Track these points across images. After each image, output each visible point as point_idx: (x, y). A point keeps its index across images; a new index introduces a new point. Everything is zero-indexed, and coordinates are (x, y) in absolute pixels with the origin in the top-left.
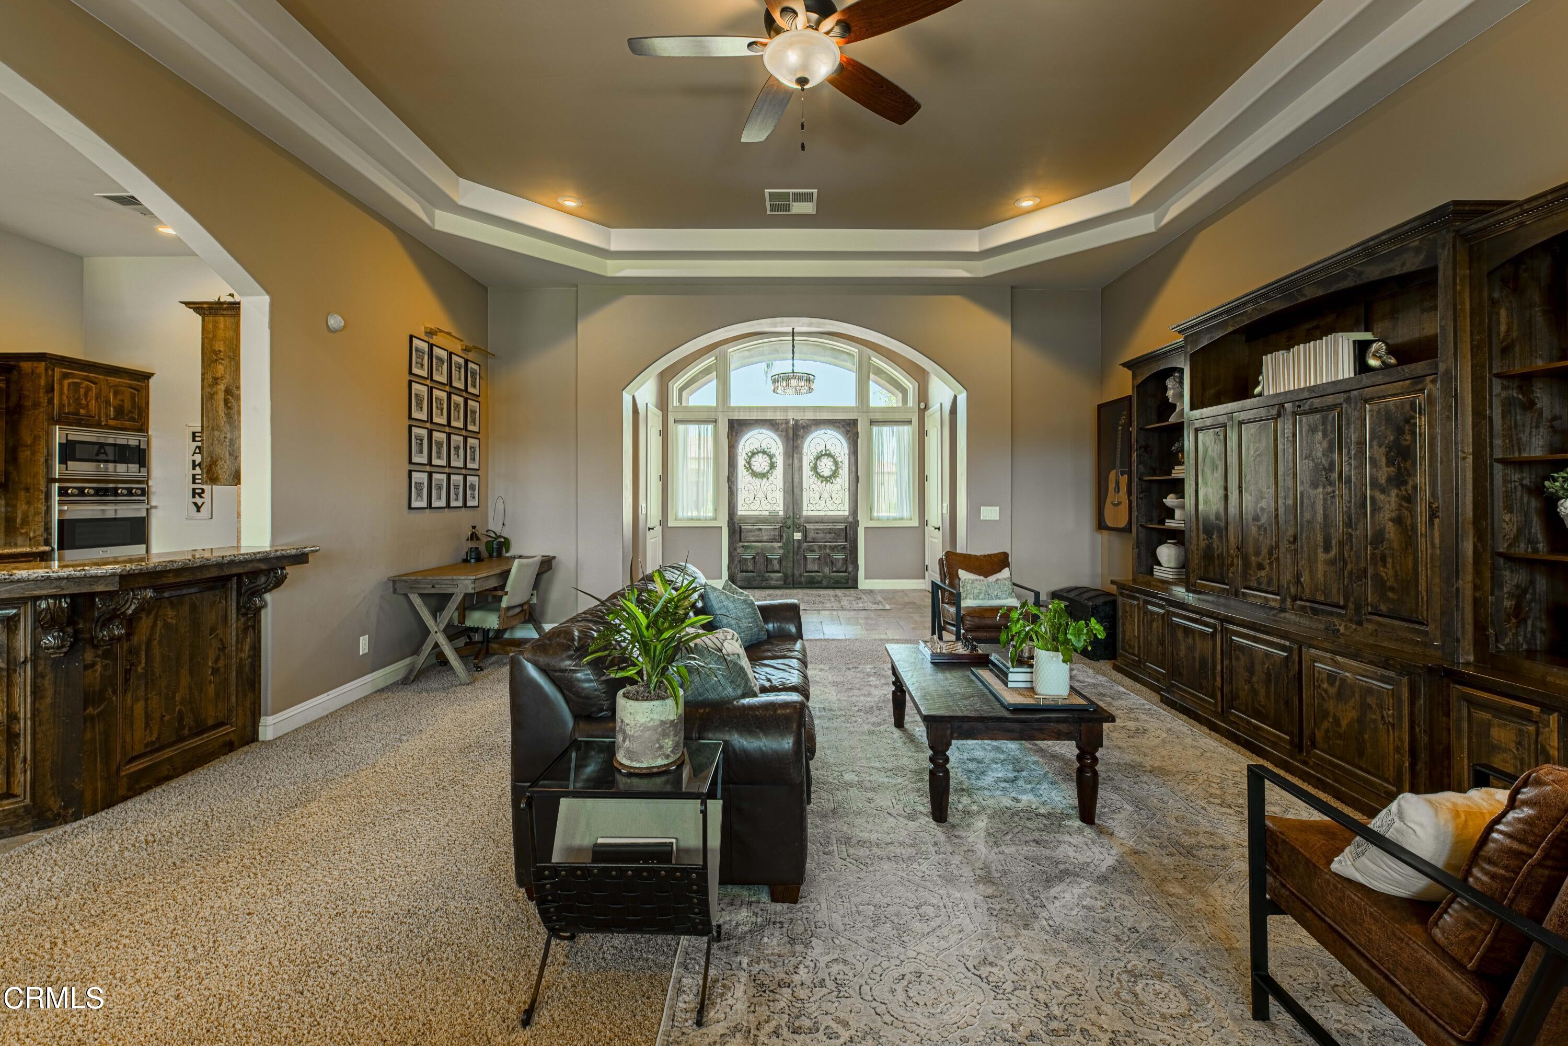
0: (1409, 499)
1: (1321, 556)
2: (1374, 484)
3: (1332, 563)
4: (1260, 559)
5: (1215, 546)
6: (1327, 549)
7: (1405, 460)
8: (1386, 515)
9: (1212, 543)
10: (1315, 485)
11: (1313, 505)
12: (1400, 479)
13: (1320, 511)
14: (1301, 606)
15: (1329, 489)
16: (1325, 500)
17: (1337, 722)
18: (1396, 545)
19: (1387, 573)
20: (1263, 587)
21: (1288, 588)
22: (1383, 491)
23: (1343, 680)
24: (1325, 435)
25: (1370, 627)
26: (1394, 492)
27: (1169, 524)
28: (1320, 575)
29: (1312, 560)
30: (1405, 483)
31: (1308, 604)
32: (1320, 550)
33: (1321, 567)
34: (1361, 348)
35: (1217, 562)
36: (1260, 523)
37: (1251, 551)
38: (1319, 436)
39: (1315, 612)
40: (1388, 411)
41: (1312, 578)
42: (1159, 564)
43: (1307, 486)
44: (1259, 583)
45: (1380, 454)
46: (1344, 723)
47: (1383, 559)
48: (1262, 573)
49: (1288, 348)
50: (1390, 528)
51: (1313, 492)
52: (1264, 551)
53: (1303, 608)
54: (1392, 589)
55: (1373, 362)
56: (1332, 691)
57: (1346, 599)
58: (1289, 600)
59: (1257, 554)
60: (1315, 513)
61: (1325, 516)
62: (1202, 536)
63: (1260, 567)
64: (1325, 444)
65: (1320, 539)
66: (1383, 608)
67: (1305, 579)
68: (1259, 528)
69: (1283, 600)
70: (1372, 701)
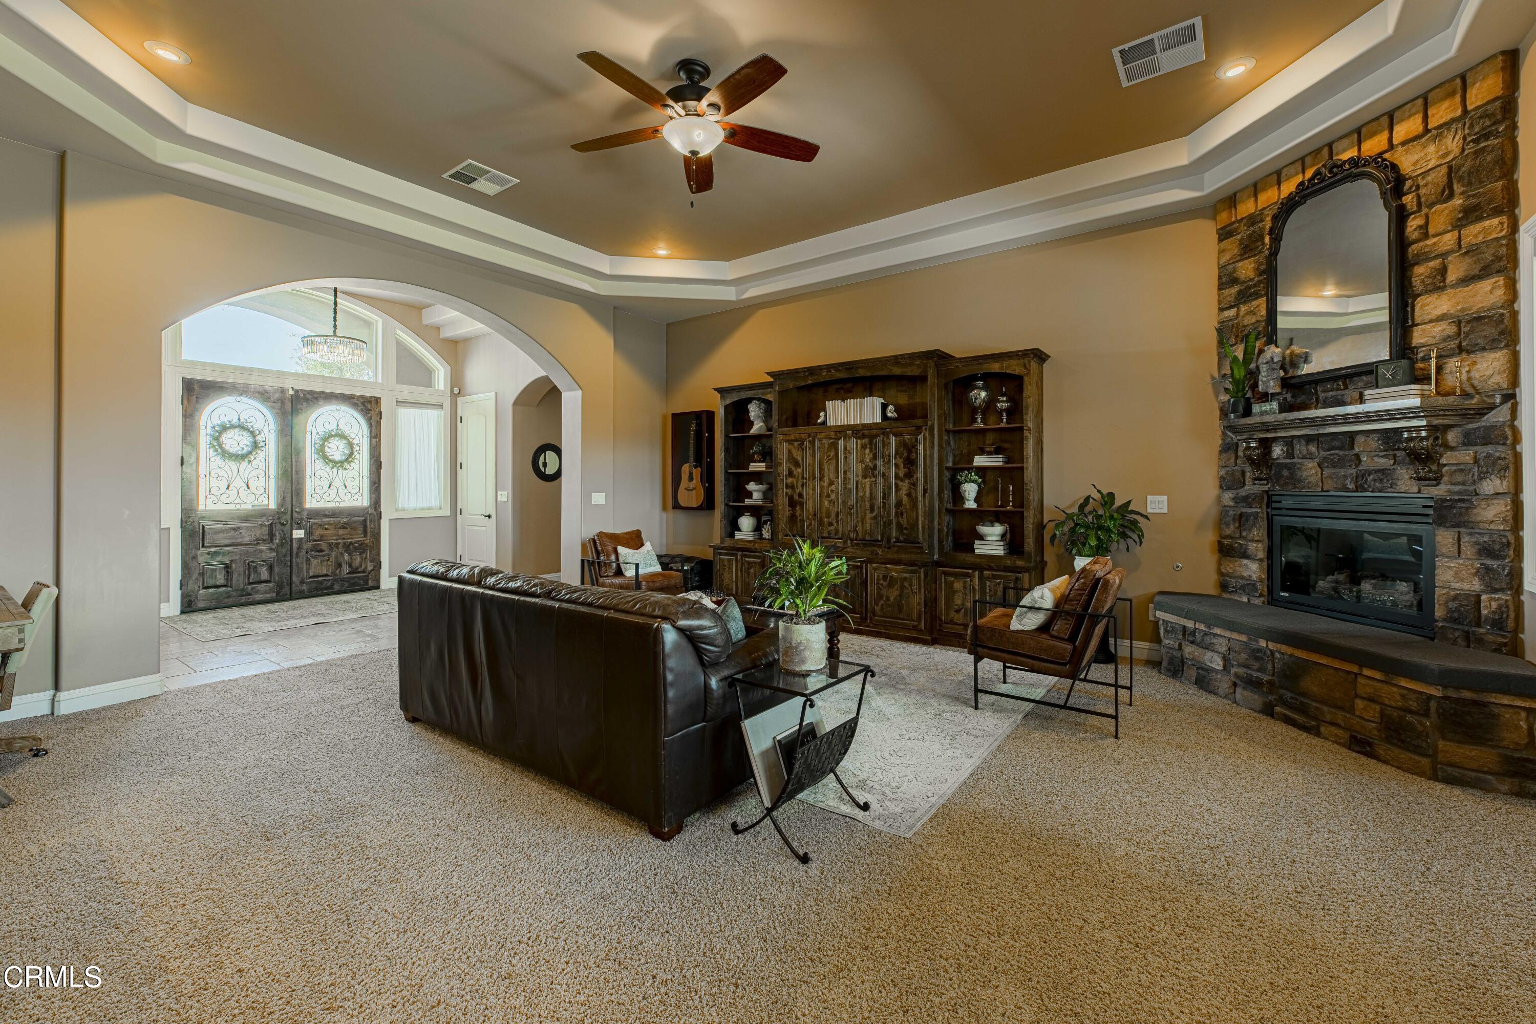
0: (914, 485)
1: (869, 515)
2: (897, 477)
3: (875, 518)
4: (830, 520)
5: (798, 514)
6: (872, 511)
7: (912, 465)
8: (903, 492)
9: (795, 513)
10: (865, 477)
11: (864, 488)
12: (909, 475)
13: (868, 491)
14: (857, 543)
15: (873, 479)
16: (871, 485)
17: (888, 599)
18: (908, 507)
19: (904, 521)
20: (832, 535)
21: (849, 534)
22: (902, 481)
23: (892, 577)
24: (871, 451)
25: (895, 549)
26: (907, 481)
27: (748, 502)
28: (868, 525)
29: (863, 518)
30: (912, 476)
31: (860, 542)
32: (868, 512)
33: (868, 521)
34: (884, 407)
35: (799, 524)
36: (830, 499)
37: (824, 515)
38: (868, 451)
39: (865, 545)
40: (904, 440)
41: (863, 527)
42: (739, 530)
43: (860, 478)
44: (829, 533)
45: (900, 462)
46: (892, 599)
47: (902, 514)
48: (832, 528)
49: (843, 400)
50: (905, 498)
51: (864, 481)
52: (833, 515)
53: (857, 545)
54: (906, 529)
55: (889, 414)
56: (885, 584)
57: (882, 537)
58: (849, 542)
59: (828, 516)
60: (865, 494)
61: (871, 493)
62: (787, 508)
63: (830, 524)
64: (871, 455)
65: (868, 506)
66: (902, 538)
67: (859, 528)
68: (830, 502)
69: (845, 542)
70: (907, 584)
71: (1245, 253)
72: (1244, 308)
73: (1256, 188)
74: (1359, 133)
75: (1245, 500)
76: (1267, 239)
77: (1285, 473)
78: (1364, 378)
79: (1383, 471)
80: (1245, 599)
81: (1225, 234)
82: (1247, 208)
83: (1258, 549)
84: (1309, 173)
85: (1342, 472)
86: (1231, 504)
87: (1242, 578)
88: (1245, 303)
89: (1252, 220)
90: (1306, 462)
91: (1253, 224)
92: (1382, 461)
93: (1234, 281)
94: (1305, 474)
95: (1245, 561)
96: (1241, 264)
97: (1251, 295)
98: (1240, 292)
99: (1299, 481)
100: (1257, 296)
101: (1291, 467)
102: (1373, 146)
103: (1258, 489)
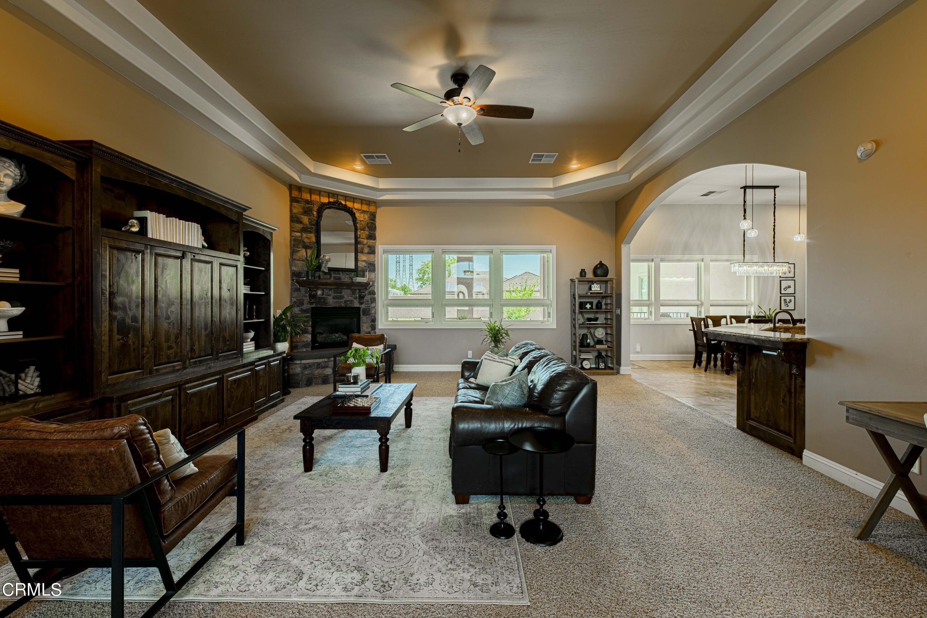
0: (233, 305)
1: (203, 333)
3: (209, 335)
4: (170, 344)
5: (131, 342)
6: (206, 330)
8: (227, 311)
9: (127, 341)
10: (201, 298)
11: (200, 308)
13: (203, 311)
14: (194, 362)
15: (207, 300)
16: (205, 305)
17: (237, 398)
19: (226, 335)
20: (171, 360)
21: (188, 355)
23: (239, 379)
25: (221, 359)
29: (199, 337)
31: (196, 360)
33: (203, 339)
35: (133, 355)
36: (170, 321)
37: (163, 339)
41: (199, 345)
46: (239, 396)
47: (225, 329)
48: (172, 351)
50: (228, 316)
51: (200, 302)
52: (173, 338)
56: (235, 386)
57: (212, 351)
59: (167, 340)
61: (205, 313)
62: (116, 337)
63: (170, 348)
65: (203, 325)
66: (225, 349)
67: (196, 347)
68: (169, 324)
69: (184, 363)
70: (247, 381)
71: (305, 213)
72: (305, 235)
73: (312, 191)
74: (347, 197)
75: (306, 311)
76: (315, 213)
77: (322, 300)
78: (347, 273)
79: (351, 301)
80: (305, 350)
81: (293, 200)
82: (306, 196)
83: (310, 329)
84: (332, 200)
85: (340, 300)
86: (300, 313)
87: (304, 342)
88: (305, 233)
89: (307, 202)
90: (328, 297)
91: (308, 204)
92: (350, 298)
93: (299, 222)
94: (329, 301)
95: (306, 335)
96: (303, 216)
97: (308, 231)
98: (303, 228)
99: (327, 303)
100: (310, 232)
101: (324, 298)
102: (349, 204)
103: (310, 306)
